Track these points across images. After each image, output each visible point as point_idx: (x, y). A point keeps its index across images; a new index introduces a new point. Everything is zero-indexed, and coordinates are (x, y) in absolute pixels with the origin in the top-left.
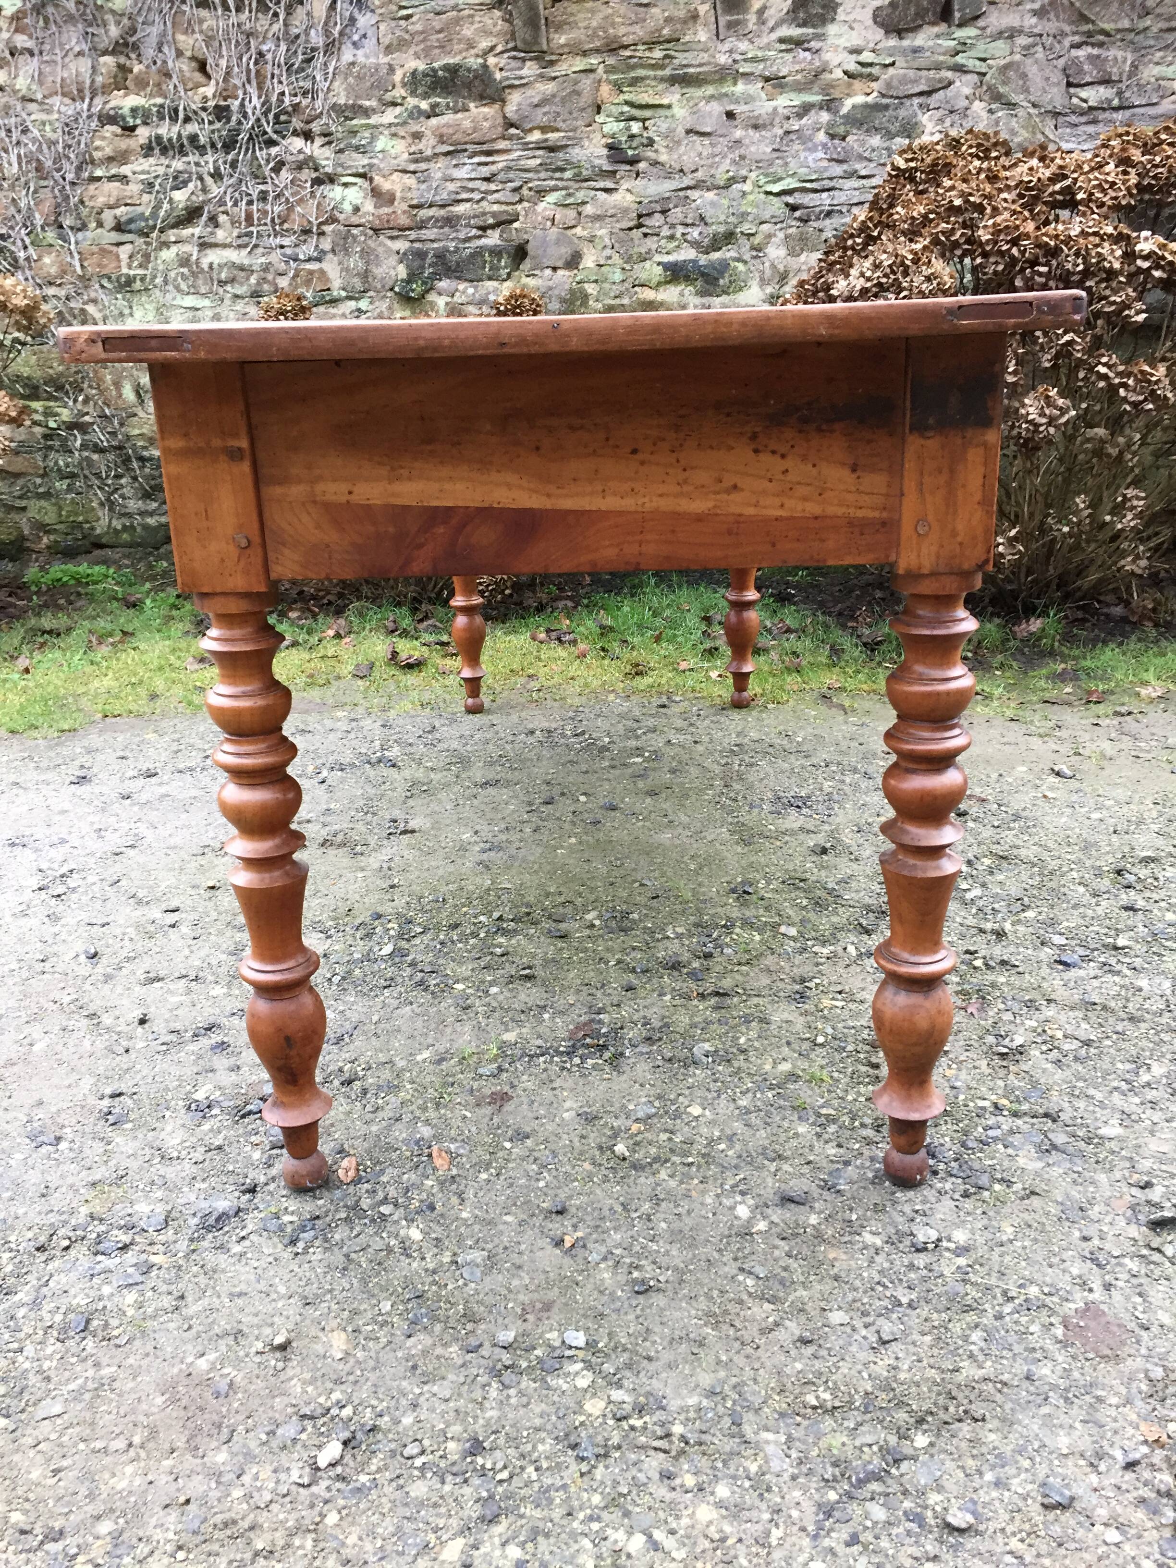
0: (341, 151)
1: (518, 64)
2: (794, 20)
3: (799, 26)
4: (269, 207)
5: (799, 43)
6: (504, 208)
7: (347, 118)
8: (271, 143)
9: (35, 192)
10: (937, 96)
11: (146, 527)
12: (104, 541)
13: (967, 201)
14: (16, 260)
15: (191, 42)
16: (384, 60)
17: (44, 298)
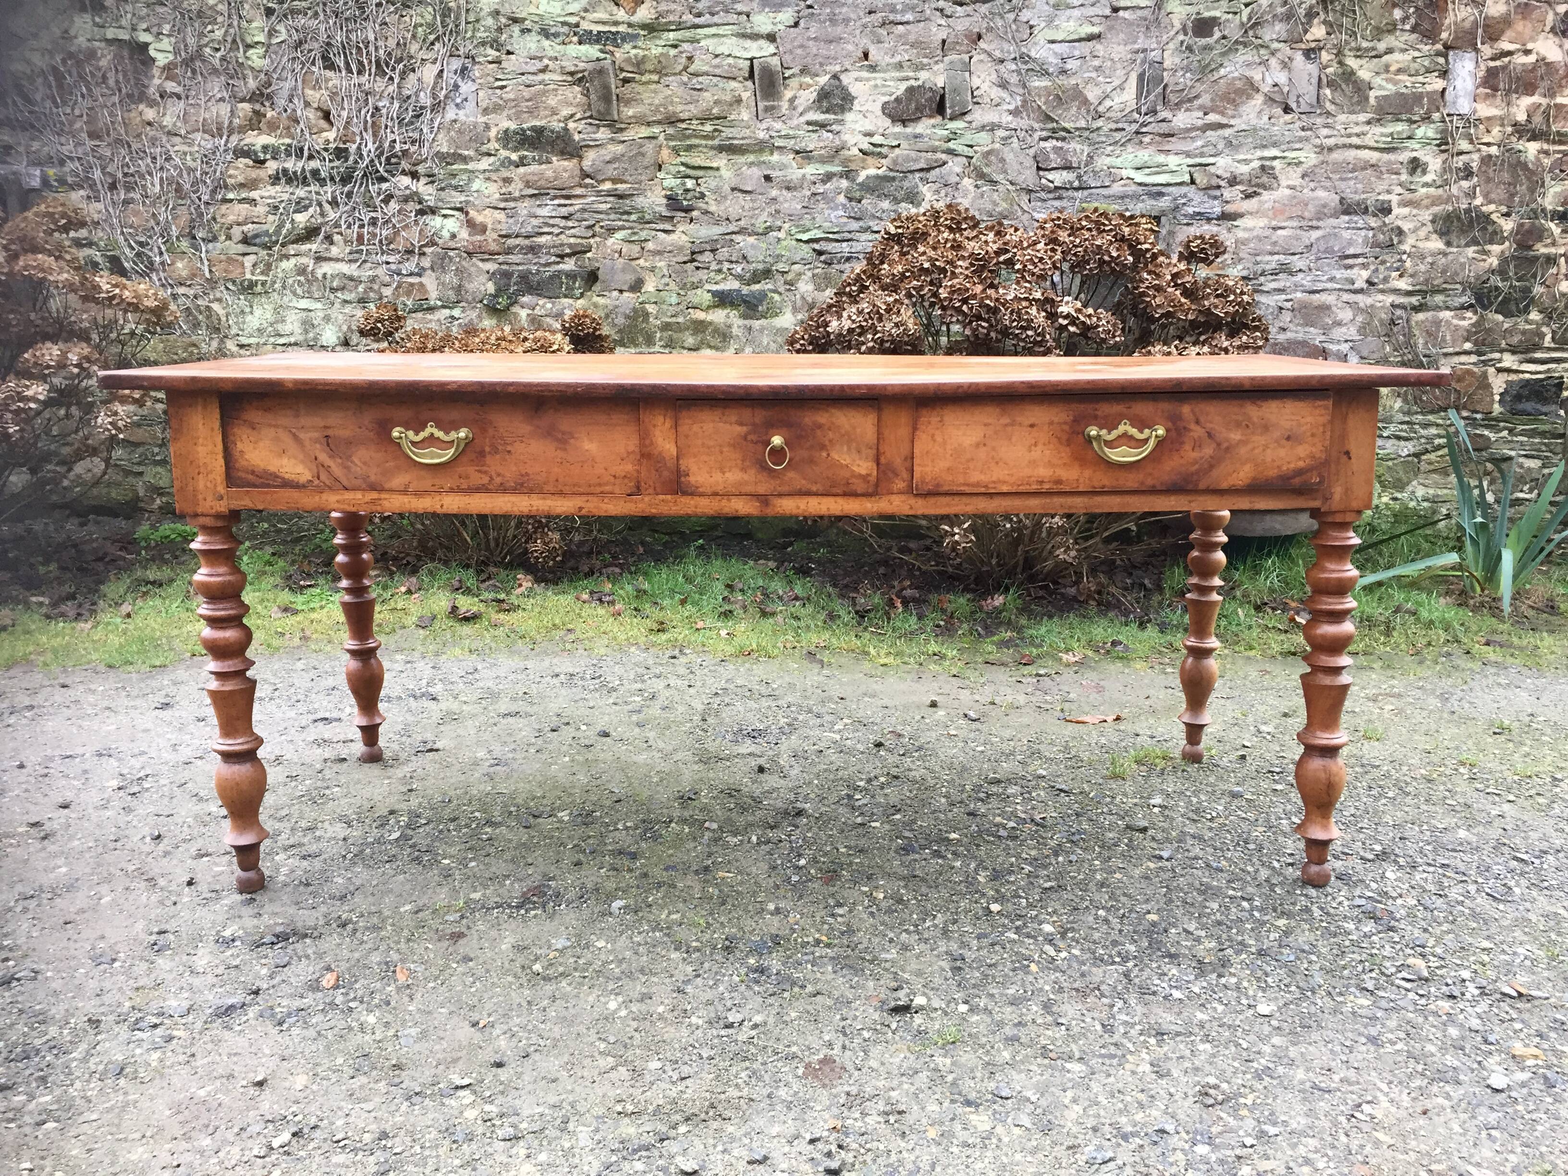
0: (442, 189)
1: (594, 129)
2: (818, 108)
3: (823, 112)
4: (378, 231)
5: (823, 125)
6: (579, 241)
7: (448, 164)
8: (382, 179)
9: (173, 209)
10: (933, 172)
13: (933, 265)
14: (152, 263)
15: (318, 96)
16: (482, 119)
17: (175, 296)
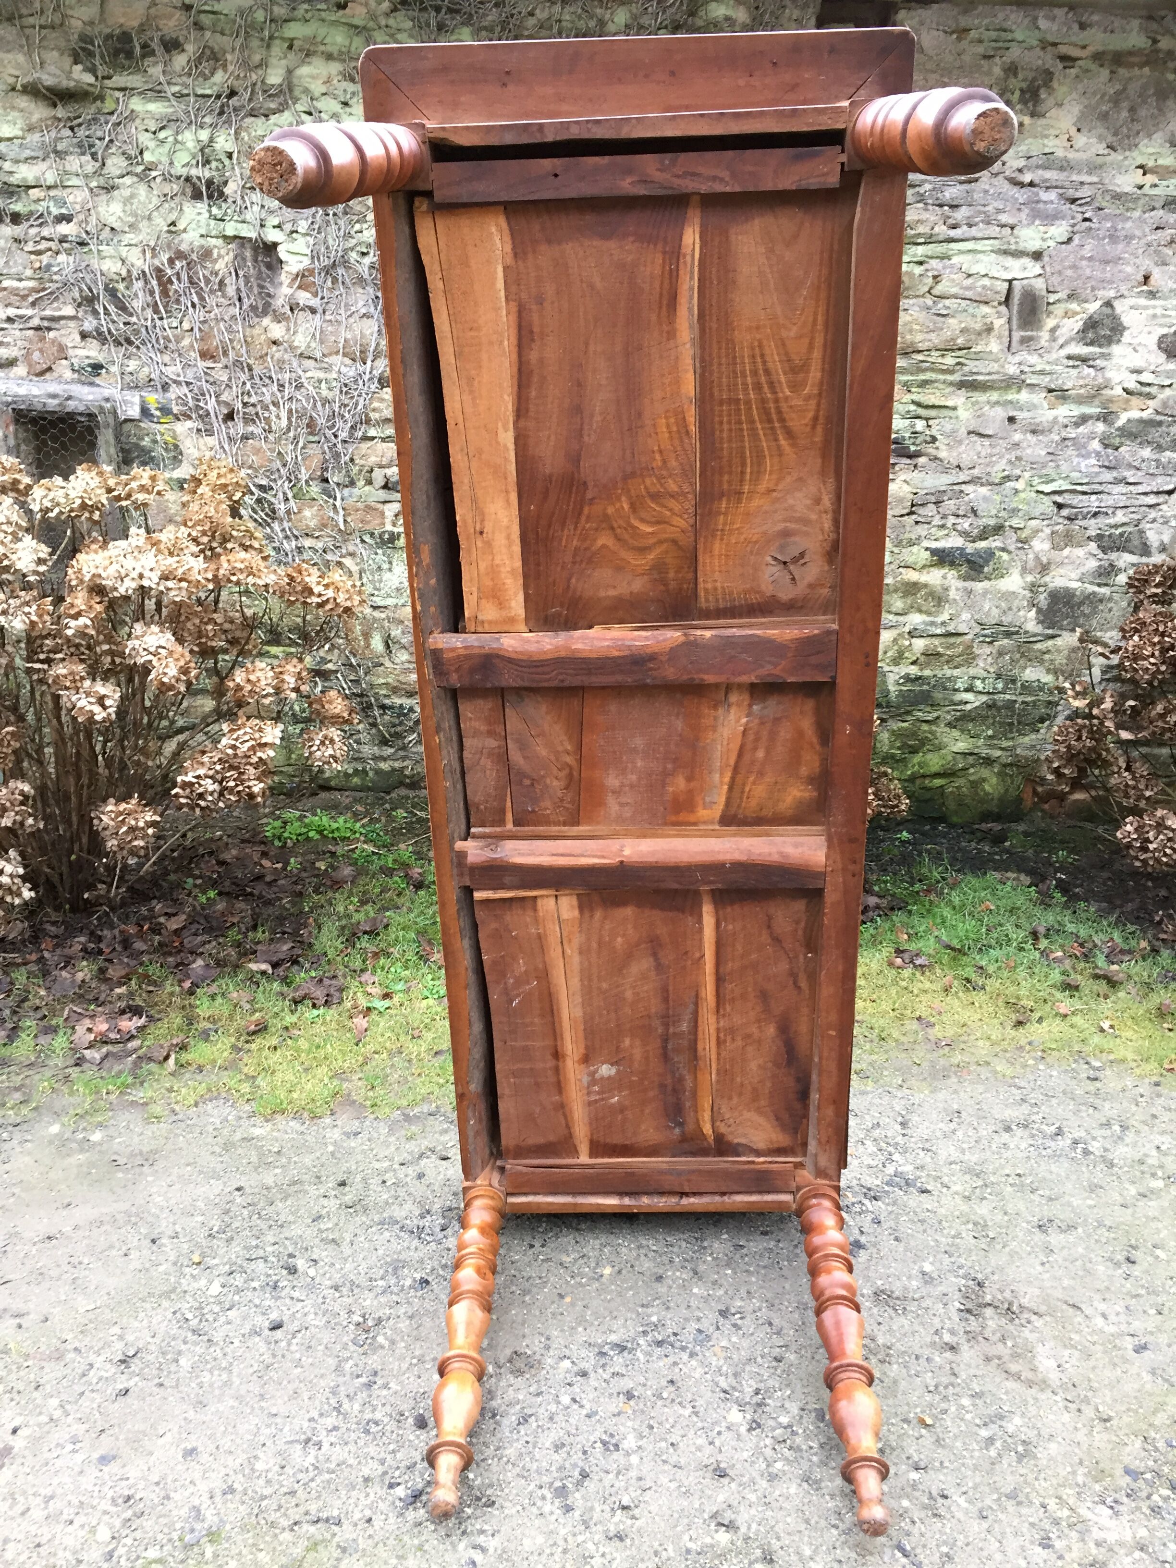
2: (1082, 339)
3: (1087, 344)
9: (303, 448)
11: (378, 772)
12: (333, 783)
17: (300, 550)
